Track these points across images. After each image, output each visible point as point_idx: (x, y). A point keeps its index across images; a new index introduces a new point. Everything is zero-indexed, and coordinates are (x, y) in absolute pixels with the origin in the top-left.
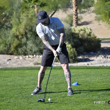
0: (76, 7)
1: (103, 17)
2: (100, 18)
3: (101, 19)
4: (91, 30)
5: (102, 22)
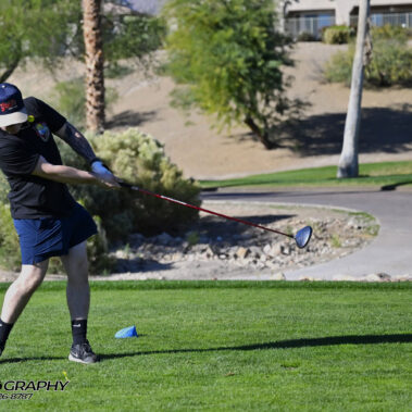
0: (100, 52)
1: (205, 93)
2: (190, 99)
3: (198, 100)
4: (159, 145)
5: (199, 114)
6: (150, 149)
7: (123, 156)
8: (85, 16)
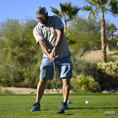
0: (105, 44)
6: (115, 67)
7: (108, 68)
8: (102, 36)
